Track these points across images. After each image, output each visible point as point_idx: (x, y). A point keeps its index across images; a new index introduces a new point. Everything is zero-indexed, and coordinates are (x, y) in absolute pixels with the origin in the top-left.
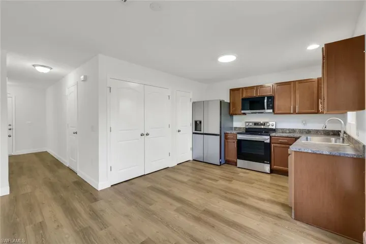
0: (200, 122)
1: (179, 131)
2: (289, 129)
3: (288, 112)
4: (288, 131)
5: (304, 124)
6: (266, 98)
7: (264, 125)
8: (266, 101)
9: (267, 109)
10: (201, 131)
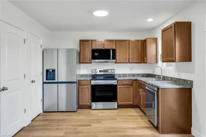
0: (54, 71)
1: (33, 82)
2: (123, 74)
3: (125, 61)
4: (122, 76)
5: (132, 70)
6: (111, 50)
7: (107, 72)
8: (111, 52)
9: (112, 59)
10: (55, 80)
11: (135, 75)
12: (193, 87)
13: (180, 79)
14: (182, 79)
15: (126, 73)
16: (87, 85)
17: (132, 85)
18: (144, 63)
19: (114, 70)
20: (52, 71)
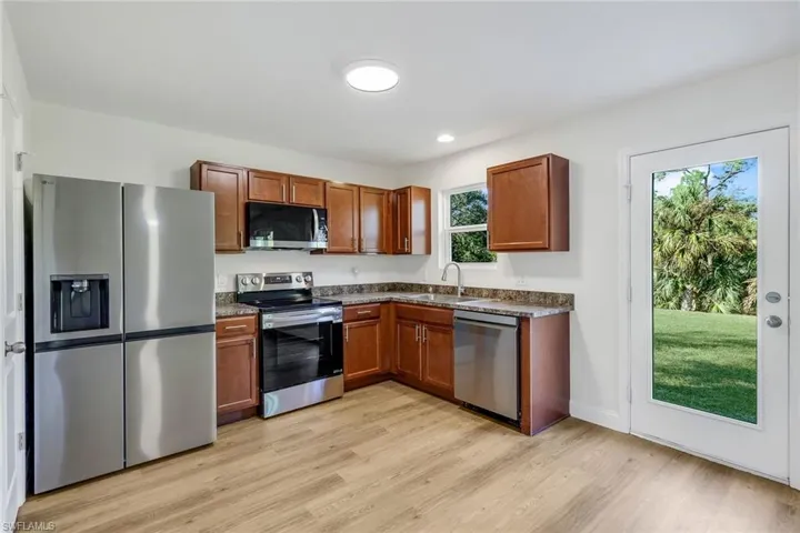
3: (350, 248)
6: (315, 212)
7: (290, 282)
8: (316, 219)
10: (107, 326)
11: (362, 289)
12: (573, 309)
13: (529, 292)
14: (536, 293)
15: (341, 284)
16: (242, 332)
17: (378, 317)
18: (394, 253)
19: (310, 274)
20: (89, 288)
